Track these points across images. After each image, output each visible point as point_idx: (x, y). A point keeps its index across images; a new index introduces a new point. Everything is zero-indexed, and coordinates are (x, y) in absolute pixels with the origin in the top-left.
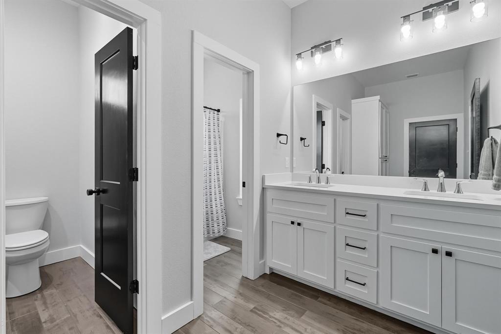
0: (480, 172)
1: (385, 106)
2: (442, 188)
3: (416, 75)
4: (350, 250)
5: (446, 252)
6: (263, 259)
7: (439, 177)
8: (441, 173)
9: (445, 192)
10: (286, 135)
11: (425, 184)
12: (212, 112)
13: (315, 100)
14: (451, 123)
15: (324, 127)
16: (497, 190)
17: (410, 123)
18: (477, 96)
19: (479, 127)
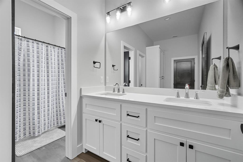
0: (208, 85)
1: (163, 51)
2: (187, 96)
3: (177, 36)
4: (130, 140)
5: (189, 145)
6: (81, 143)
7: (185, 89)
8: (187, 86)
9: (189, 98)
10: (99, 63)
11: (178, 93)
12: (60, 49)
13: (123, 44)
14: (192, 60)
15: (130, 60)
16: (221, 98)
17: (174, 60)
18: (205, 42)
19: (206, 60)
